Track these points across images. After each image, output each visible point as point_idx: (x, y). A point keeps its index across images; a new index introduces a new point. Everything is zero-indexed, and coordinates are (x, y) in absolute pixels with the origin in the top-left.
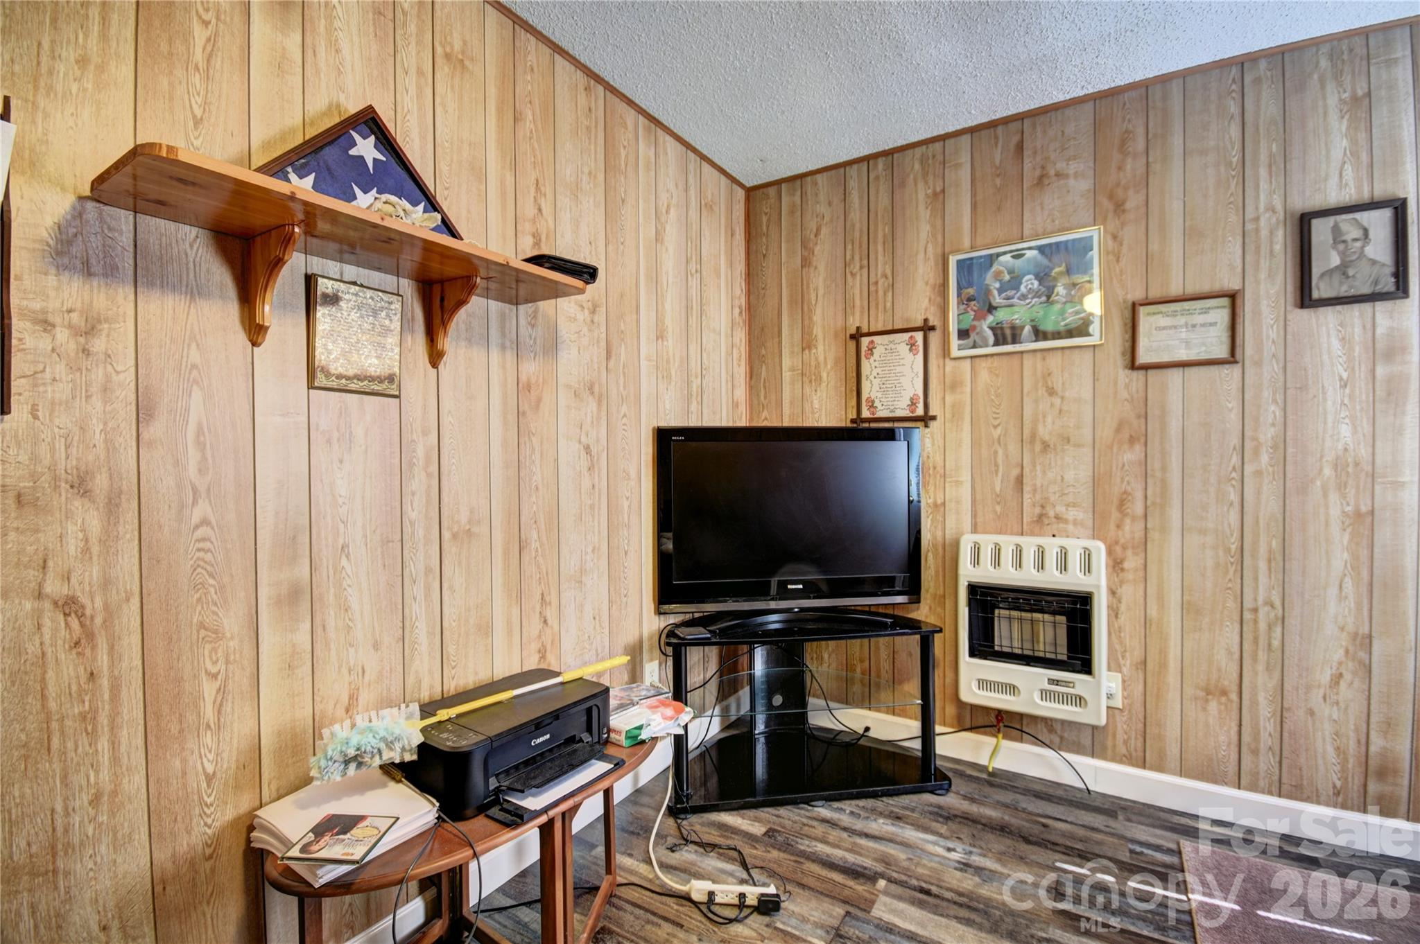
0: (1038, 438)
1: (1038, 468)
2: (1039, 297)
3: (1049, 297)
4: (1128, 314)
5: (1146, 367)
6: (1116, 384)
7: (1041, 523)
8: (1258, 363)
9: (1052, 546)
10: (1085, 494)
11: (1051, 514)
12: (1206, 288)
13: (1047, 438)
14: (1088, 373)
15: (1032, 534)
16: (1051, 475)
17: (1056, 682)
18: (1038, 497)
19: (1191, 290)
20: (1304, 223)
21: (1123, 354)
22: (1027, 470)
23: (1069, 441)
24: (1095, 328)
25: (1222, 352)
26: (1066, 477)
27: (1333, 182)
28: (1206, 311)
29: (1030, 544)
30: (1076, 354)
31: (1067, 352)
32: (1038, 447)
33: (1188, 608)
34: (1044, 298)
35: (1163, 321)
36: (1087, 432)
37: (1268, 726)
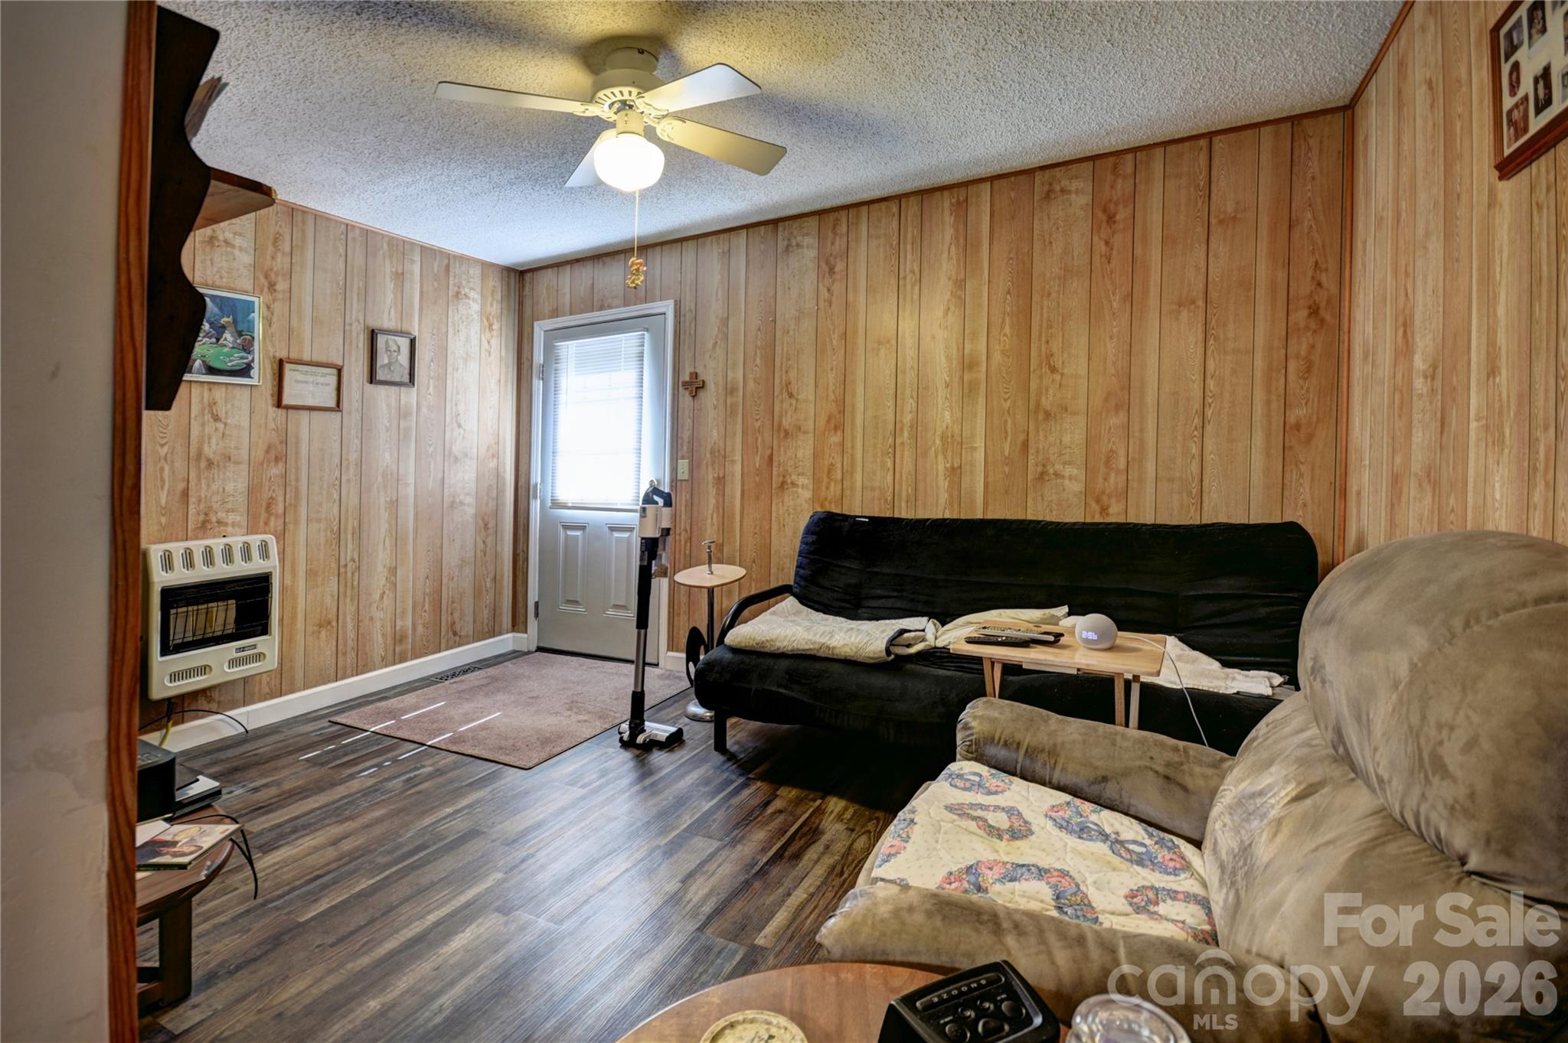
0: (203, 456)
1: (203, 481)
2: (210, 338)
3: (218, 340)
4: (276, 366)
5: (288, 407)
6: (267, 416)
7: (204, 528)
8: (350, 413)
9: (217, 544)
10: (242, 500)
11: (214, 519)
12: (323, 359)
13: (211, 456)
14: (246, 407)
15: (196, 538)
16: (214, 487)
17: (243, 649)
18: (202, 506)
19: (316, 358)
20: (373, 335)
21: (272, 395)
22: (192, 484)
23: (230, 459)
24: (254, 372)
25: (332, 404)
26: (227, 488)
27: (386, 315)
28: (324, 375)
29: (197, 546)
30: (237, 391)
31: (230, 387)
32: (203, 464)
33: (311, 574)
34: (214, 340)
35: (300, 377)
36: (244, 453)
37: (351, 635)
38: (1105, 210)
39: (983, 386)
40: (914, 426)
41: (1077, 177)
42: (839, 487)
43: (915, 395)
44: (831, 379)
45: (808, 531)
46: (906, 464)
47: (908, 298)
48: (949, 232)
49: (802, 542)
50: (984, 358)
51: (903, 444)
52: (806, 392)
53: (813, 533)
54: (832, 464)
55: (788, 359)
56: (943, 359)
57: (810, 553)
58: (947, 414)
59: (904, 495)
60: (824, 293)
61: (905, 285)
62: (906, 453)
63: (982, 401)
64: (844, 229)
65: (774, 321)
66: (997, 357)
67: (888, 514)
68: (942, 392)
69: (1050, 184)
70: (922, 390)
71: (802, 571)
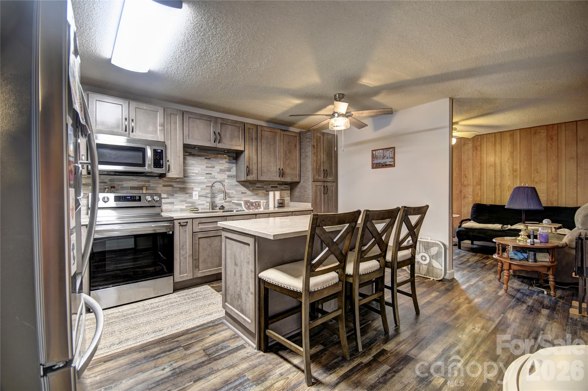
38: (550, 137)
39: (519, 176)
40: (500, 185)
41: (542, 129)
42: (480, 198)
43: (500, 177)
44: (477, 174)
45: (473, 207)
46: (498, 193)
47: (498, 156)
48: (509, 141)
49: (472, 210)
50: (519, 170)
51: (497, 188)
52: (470, 176)
53: (475, 208)
54: (478, 193)
55: (465, 169)
56: (508, 170)
57: (475, 212)
58: (509, 182)
59: (498, 200)
60: (474, 154)
61: (497, 153)
62: (498, 191)
63: (518, 179)
64: (480, 140)
65: (461, 160)
66: (522, 169)
67: (494, 204)
68: (507, 177)
69: (536, 131)
70: (502, 176)
71: (473, 216)
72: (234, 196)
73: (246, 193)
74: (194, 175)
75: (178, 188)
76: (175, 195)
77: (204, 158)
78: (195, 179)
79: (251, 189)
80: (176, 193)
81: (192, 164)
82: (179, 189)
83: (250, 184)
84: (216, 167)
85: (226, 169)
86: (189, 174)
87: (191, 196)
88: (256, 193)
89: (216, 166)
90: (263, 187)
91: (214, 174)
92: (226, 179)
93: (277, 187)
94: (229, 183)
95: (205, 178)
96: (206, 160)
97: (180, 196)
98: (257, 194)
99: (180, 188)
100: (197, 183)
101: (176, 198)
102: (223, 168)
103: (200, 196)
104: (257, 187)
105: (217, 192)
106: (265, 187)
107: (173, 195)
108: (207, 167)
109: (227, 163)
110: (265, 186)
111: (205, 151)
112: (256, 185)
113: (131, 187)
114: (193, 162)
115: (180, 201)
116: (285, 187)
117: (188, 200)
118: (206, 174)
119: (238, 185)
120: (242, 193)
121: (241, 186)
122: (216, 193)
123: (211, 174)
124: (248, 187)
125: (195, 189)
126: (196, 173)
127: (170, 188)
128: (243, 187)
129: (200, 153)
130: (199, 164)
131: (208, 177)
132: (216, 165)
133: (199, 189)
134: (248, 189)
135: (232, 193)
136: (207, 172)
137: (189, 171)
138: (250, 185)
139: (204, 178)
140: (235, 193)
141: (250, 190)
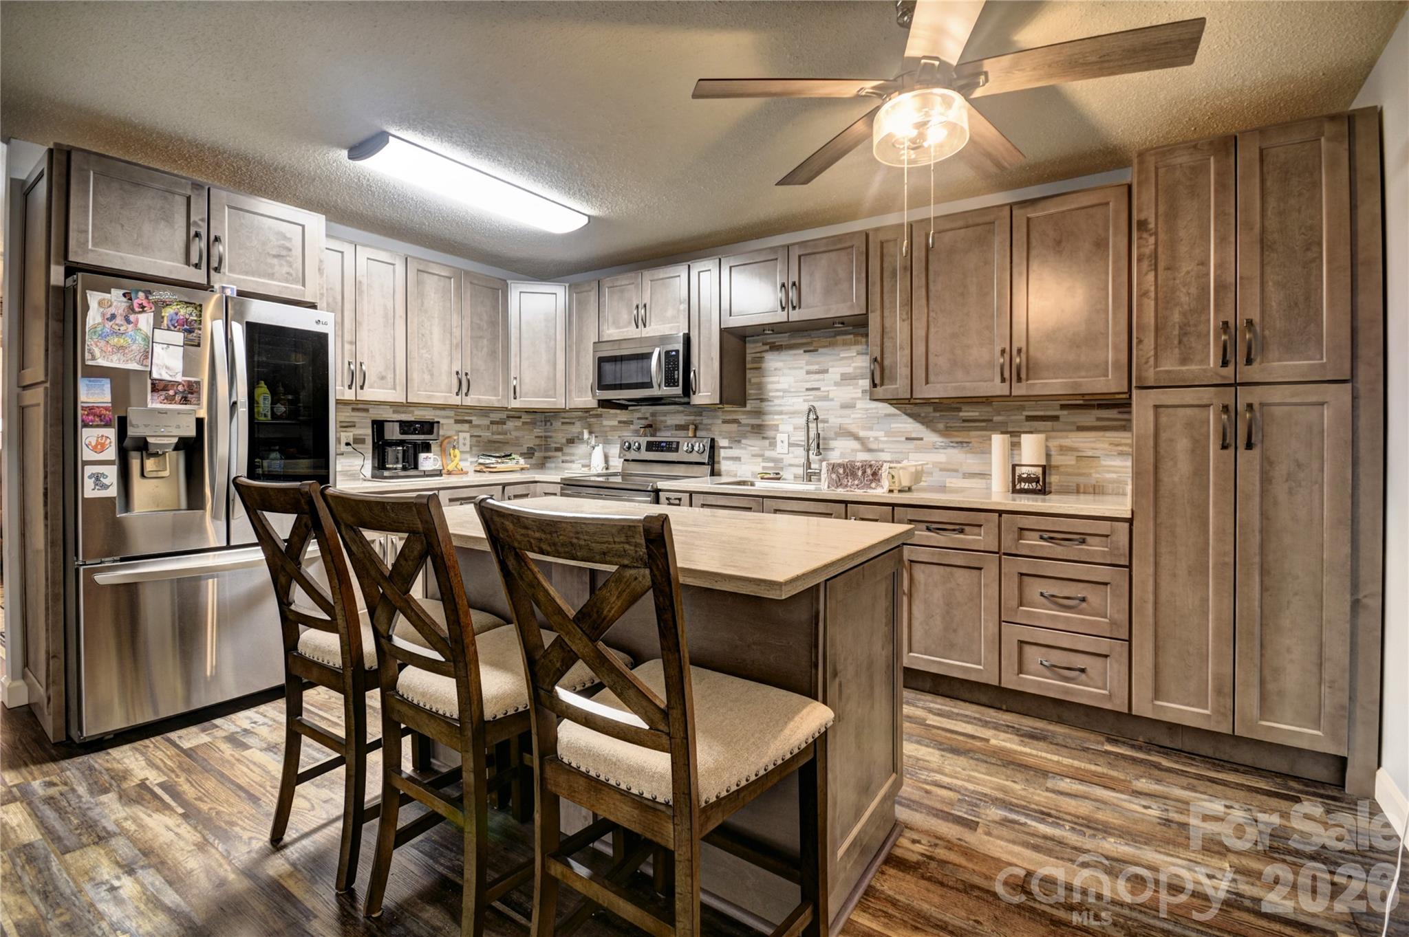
72: (881, 446)
73: (921, 439)
74: (781, 394)
75: (747, 425)
76: (744, 441)
77: (802, 351)
78: (780, 405)
79: (941, 426)
80: (746, 438)
81: (776, 369)
82: (749, 429)
83: (935, 410)
84: (830, 370)
85: (858, 371)
86: (771, 394)
87: (773, 445)
88: (959, 440)
89: (832, 367)
90: (991, 420)
91: (827, 389)
92: (858, 399)
93: (1055, 418)
94: (867, 410)
95: (805, 401)
96: (807, 356)
97: (753, 445)
98: (961, 442)
99: (753, 426)
100: (786, 414)
101: (745, 449)
102: (850, 370)
103: (790, 445)
104: (964, 421)
105: (832, 435)
106: (996, 419)
107: (739, 442)
108: (808, 373)
109: (862, 354)
110: (999, 415)
111: (806, 333)
112: (961, 414)
113: (676, 426)
114: (779, 364)
115: (753, 456)
116: (1099, 419)
117: (768, 454)
118: (807, 389)
119: (894, 415)
120: (907, 439)
121: (905, 417)
122: (832, 439)
123: (818, 389)
124: (931, 421)
125: (781, 428)
126: (784, 391)
127: (734, 427)
128: (911, 420)
129: (793, 342)
130: (790, 368)
131: (811, 397)
132: (830, 364)
133: (790, 428)
134: (927, 427)
135: (876, 439)
136: (809, 385)
137: (770, 387)
138: (938, 414)
139: (801, 400)
140: (886, 439)
141: (935, 430)
